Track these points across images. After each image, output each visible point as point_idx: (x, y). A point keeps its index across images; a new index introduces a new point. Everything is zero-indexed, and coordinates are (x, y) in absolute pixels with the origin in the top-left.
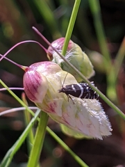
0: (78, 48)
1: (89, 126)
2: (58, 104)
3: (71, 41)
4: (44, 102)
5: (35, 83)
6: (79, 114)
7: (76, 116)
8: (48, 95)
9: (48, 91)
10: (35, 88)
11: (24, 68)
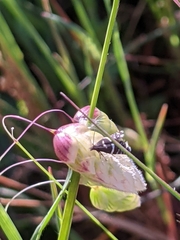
0: (105, 116)
1: (123, 182)
2: (90, 162)
3: (97, 109)
4: (76, 162)
5: (66, 144)
6: (112, 170)
7: (110, 173)
8: (80, 155)
9: (79, 150)
10: (66, 149)
11: (53, 131)
